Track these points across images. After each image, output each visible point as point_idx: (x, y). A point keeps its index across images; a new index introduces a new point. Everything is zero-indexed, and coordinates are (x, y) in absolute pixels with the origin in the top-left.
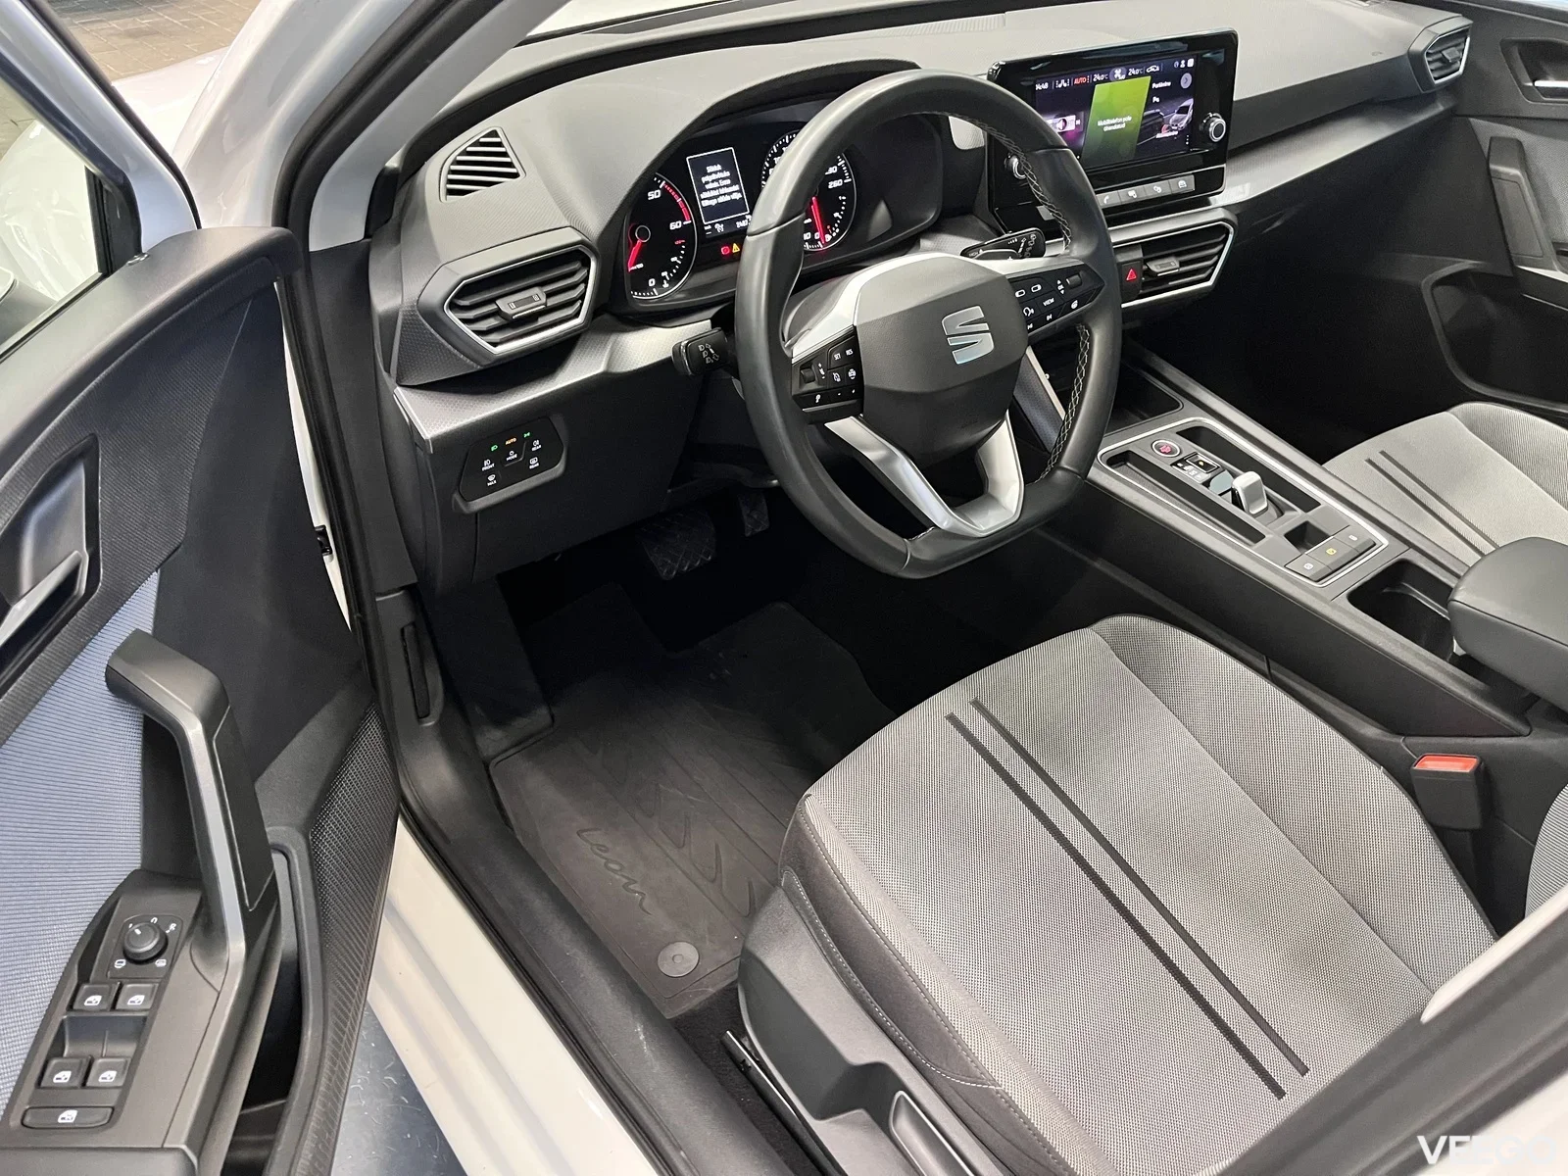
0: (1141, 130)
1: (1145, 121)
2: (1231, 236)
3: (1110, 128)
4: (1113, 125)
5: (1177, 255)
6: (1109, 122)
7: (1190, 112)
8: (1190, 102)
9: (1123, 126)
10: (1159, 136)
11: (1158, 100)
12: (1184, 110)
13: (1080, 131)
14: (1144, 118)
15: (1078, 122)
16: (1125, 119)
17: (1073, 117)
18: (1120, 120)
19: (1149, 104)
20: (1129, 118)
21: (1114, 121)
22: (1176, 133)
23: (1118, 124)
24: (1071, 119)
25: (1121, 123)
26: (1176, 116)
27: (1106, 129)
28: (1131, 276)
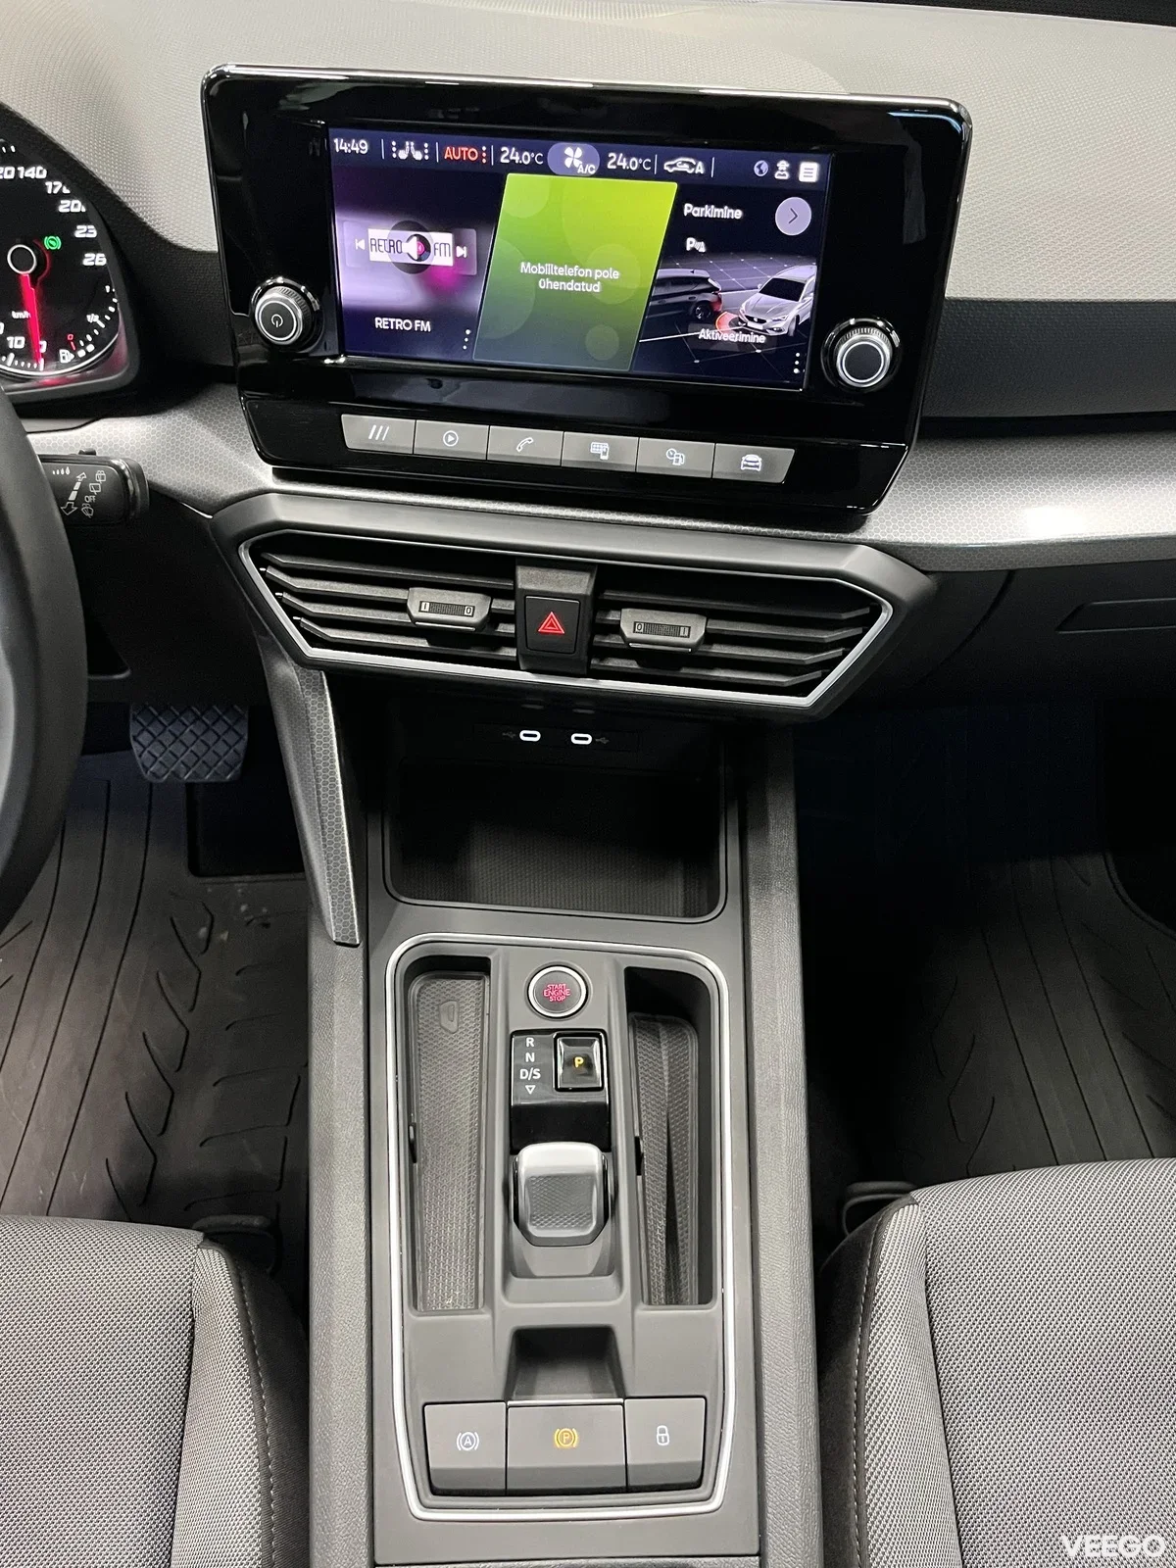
0: (649, 310)
1: (661, 291)
2: (884, 617)
3: (556, 286)
4: (567, 279)
5: (710, 614)
6: (550, 269)
7: (807, 299)
8: (806, 273)
9: (596, 288)
10: (705, 334)
11: (701, 247)
12: (788, 290)
13: (458, 278)
14: (658, 283)
15: (461, 252)
16: (598, 274)
17: (447, 238)
18: (586, 272)
19: (673, 249)
20: (616, 275)
21: (571, 272)
22: (762, 339)
23: (578, 279)
24: (441, 239)
25: (590, 280)
26: (757, 298)
27: (544, 284)
28: (552, 625)
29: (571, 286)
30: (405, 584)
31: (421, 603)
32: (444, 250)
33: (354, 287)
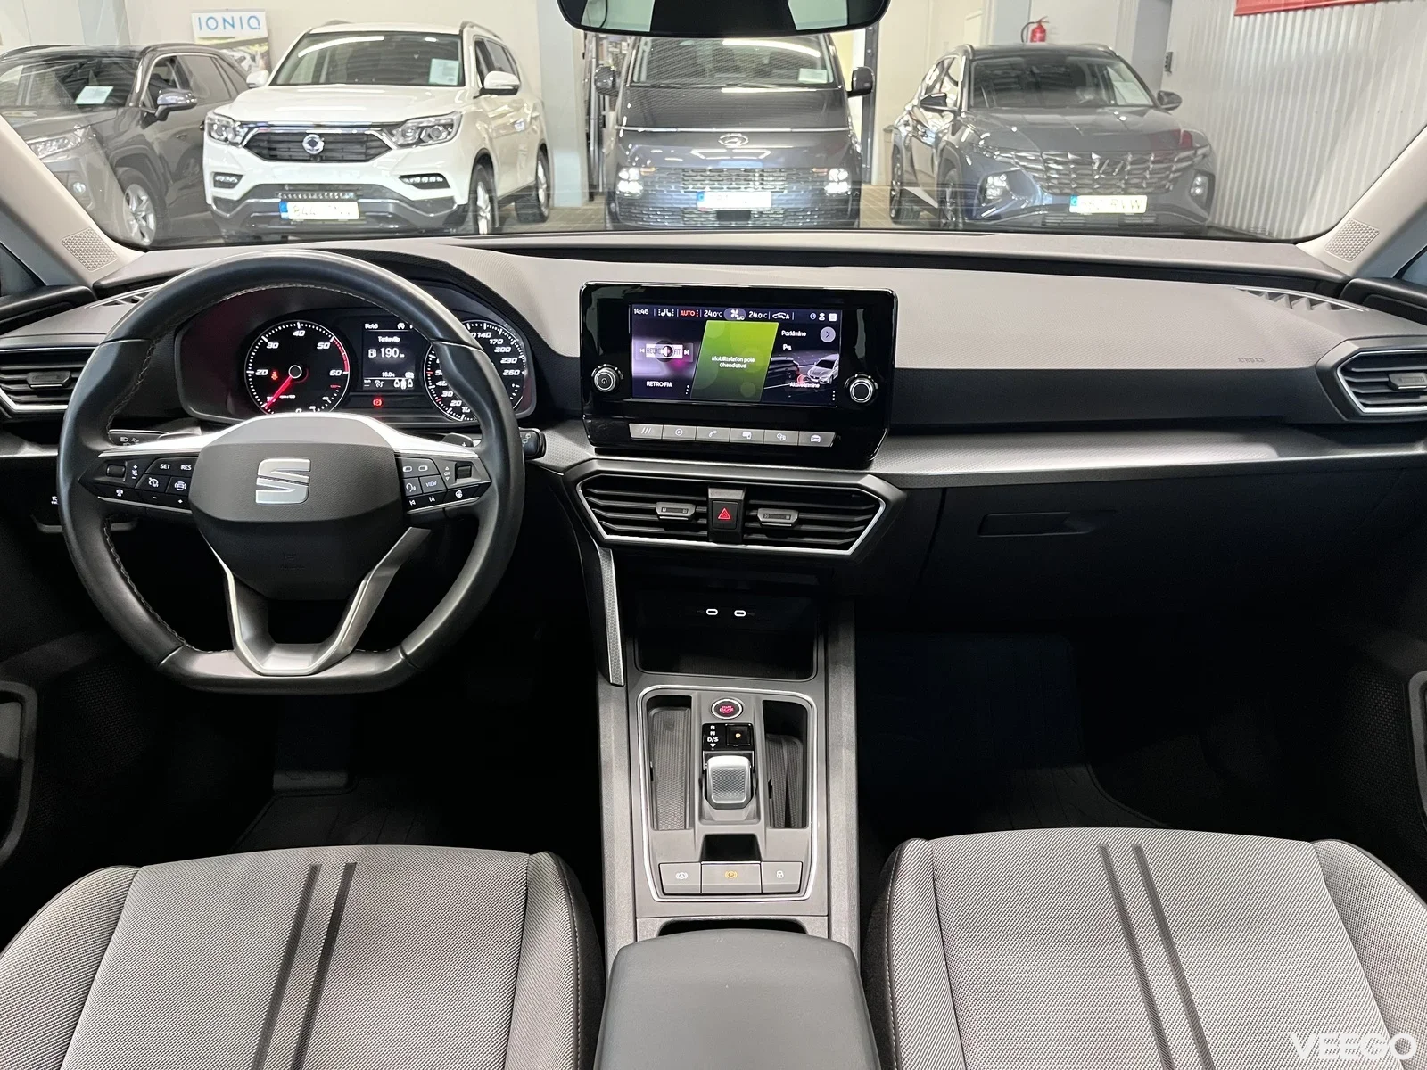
0: (768, 375)
1: (773, 367)
2: (881, 509)
3: (727, 365)
4: (732, 363)
6: (724, 359)
7: (836, 369)
8: (835, 357)
9: (745, 366)
10: (792, 384)
11: (789, 348)
12: (829, 365)
13: (686, 363)
14: (772, 363)
15: (686, 352)
16: (746, 360)
17: (681, 347)
18: (741, 360)
19: (777, 349)
20: (753, 360)
21: (734, 360)
22: (818, 386)
23: (737, 363)
24: (678, 348)
25: (742, 363)
26: (815, 368)
27: (722, 365)
28: (724, 515)
29: (734, 365)
30: (655, 501)
31: (662, 510)
32: (678, 351)
33: (637, 369)
